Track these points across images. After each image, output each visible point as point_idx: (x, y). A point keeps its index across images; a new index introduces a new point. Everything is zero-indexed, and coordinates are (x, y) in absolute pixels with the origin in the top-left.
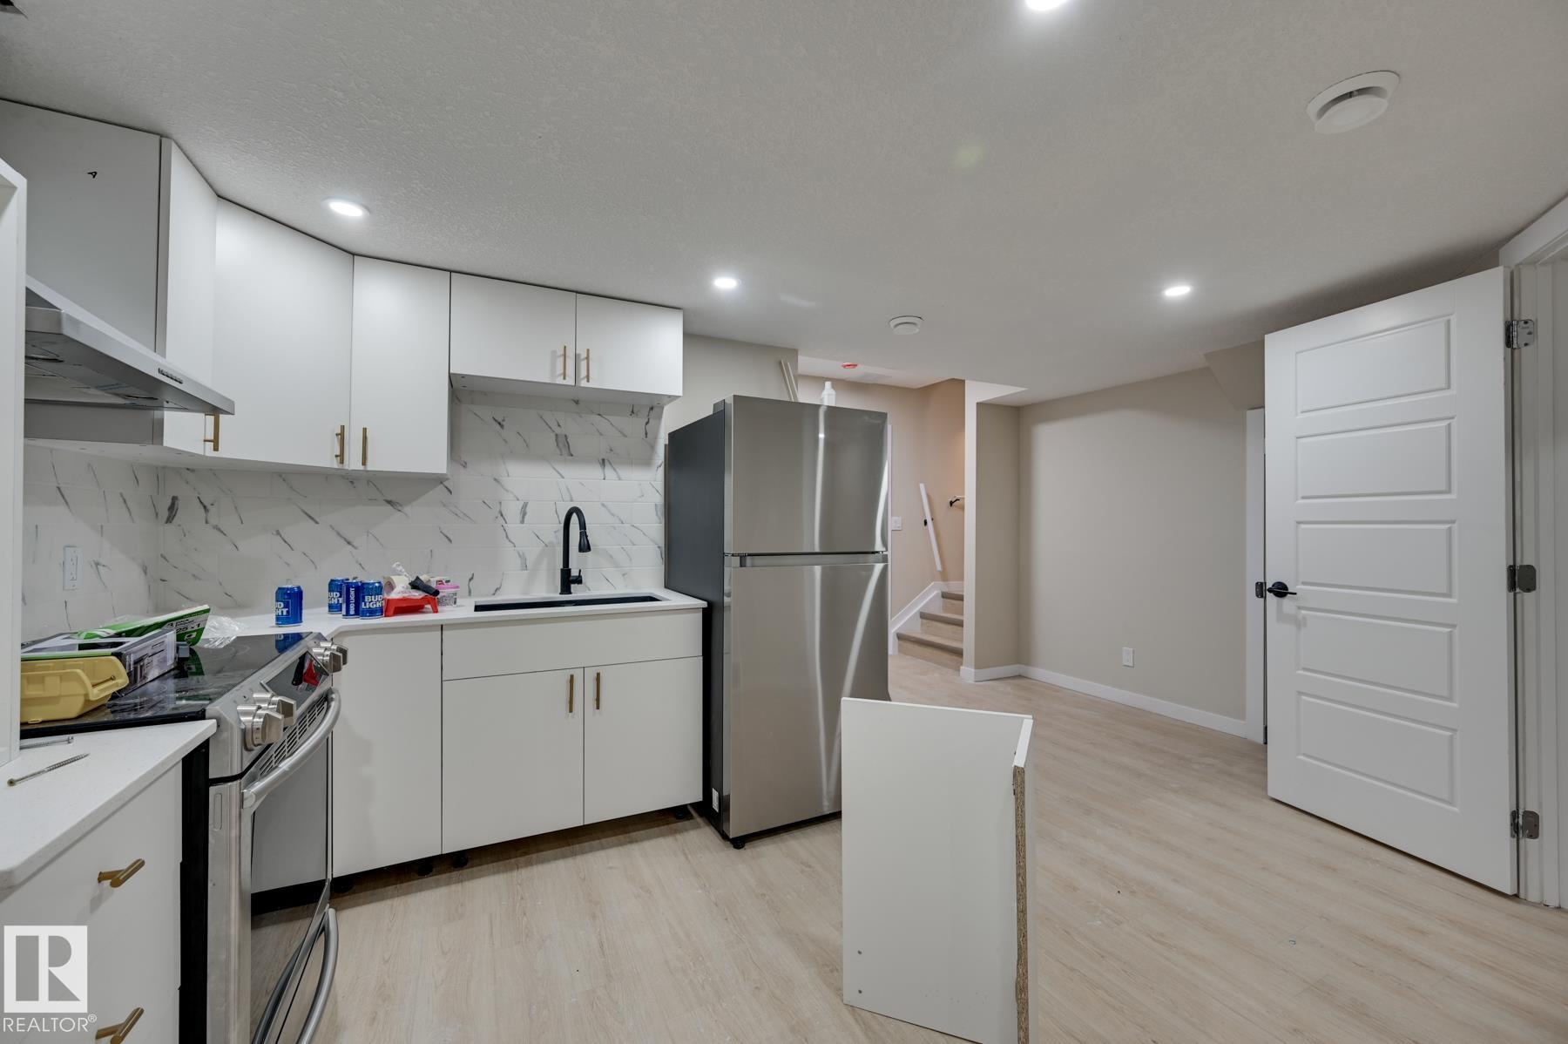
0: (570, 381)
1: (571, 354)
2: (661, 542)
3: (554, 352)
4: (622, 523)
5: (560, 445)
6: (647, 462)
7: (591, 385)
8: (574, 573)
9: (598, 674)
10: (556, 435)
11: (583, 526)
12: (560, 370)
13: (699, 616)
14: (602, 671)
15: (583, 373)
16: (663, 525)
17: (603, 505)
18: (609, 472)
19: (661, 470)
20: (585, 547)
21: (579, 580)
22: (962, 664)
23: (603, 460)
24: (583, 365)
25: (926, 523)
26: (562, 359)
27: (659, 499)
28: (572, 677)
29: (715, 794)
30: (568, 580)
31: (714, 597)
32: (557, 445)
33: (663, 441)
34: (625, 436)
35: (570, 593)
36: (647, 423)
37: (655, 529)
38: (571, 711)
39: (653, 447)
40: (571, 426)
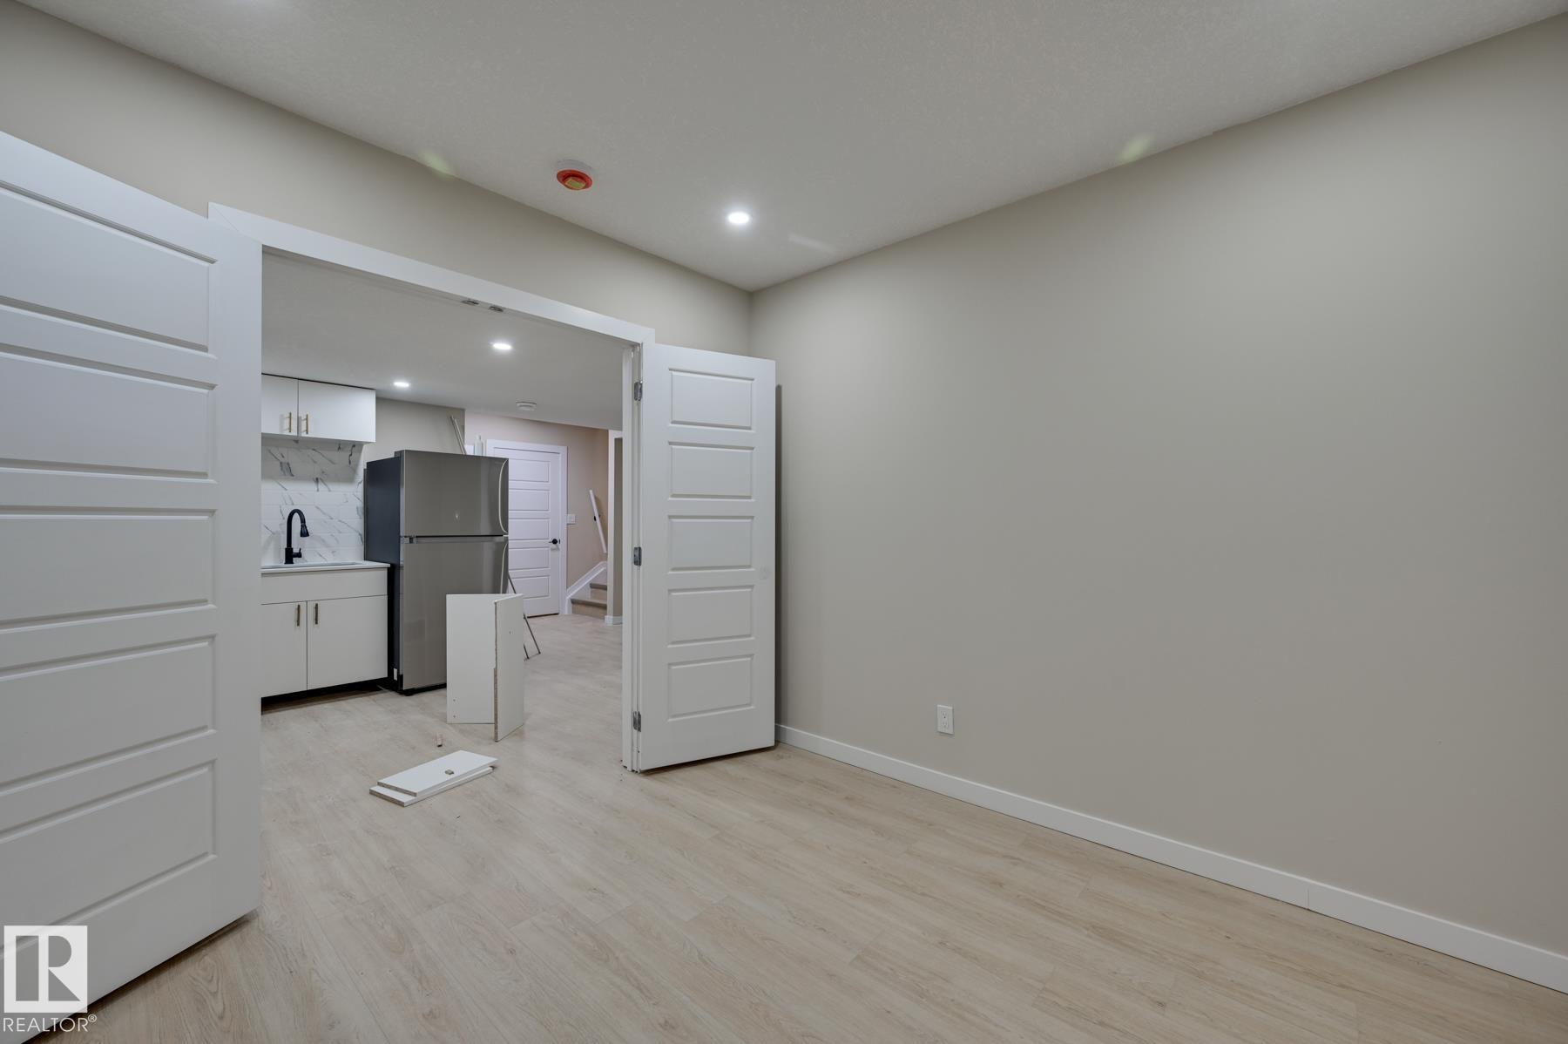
0: (294, 433)
1: (294, 417)
2: (362, 532)
3: (282, 416)
4: (332, 519)
5: (284, 469)
6: (350, 480)
7: (310, 435)
8: (296, 550)
9: (317, 605)
10: (281, 463)
11: (303, 521)
12: (287, 426)
13: (384, 573)
14: (320, 603)
15: (304, 428)
16: (363, 520)
17: (318, 508)
18: (321, 486)
19: (361, 486)
20: (304, 533)
21: (299, 555)
22: (606, 614)
23: (317, 479)
24: (304, 423)
25: (595, 519)
26: (288, 420)
27: (360, 504)
28: (299, 606)
29: (395, 670)
30: (290, 556)
31: (393, 562)
32: (282, 469)
33: (362, 467)
34: (333, 463)
35: (292, 563)
36: (351, 455)
37: (357, 523)
38: (298, 625)
39: (355, 471)
40: (293, 457)
